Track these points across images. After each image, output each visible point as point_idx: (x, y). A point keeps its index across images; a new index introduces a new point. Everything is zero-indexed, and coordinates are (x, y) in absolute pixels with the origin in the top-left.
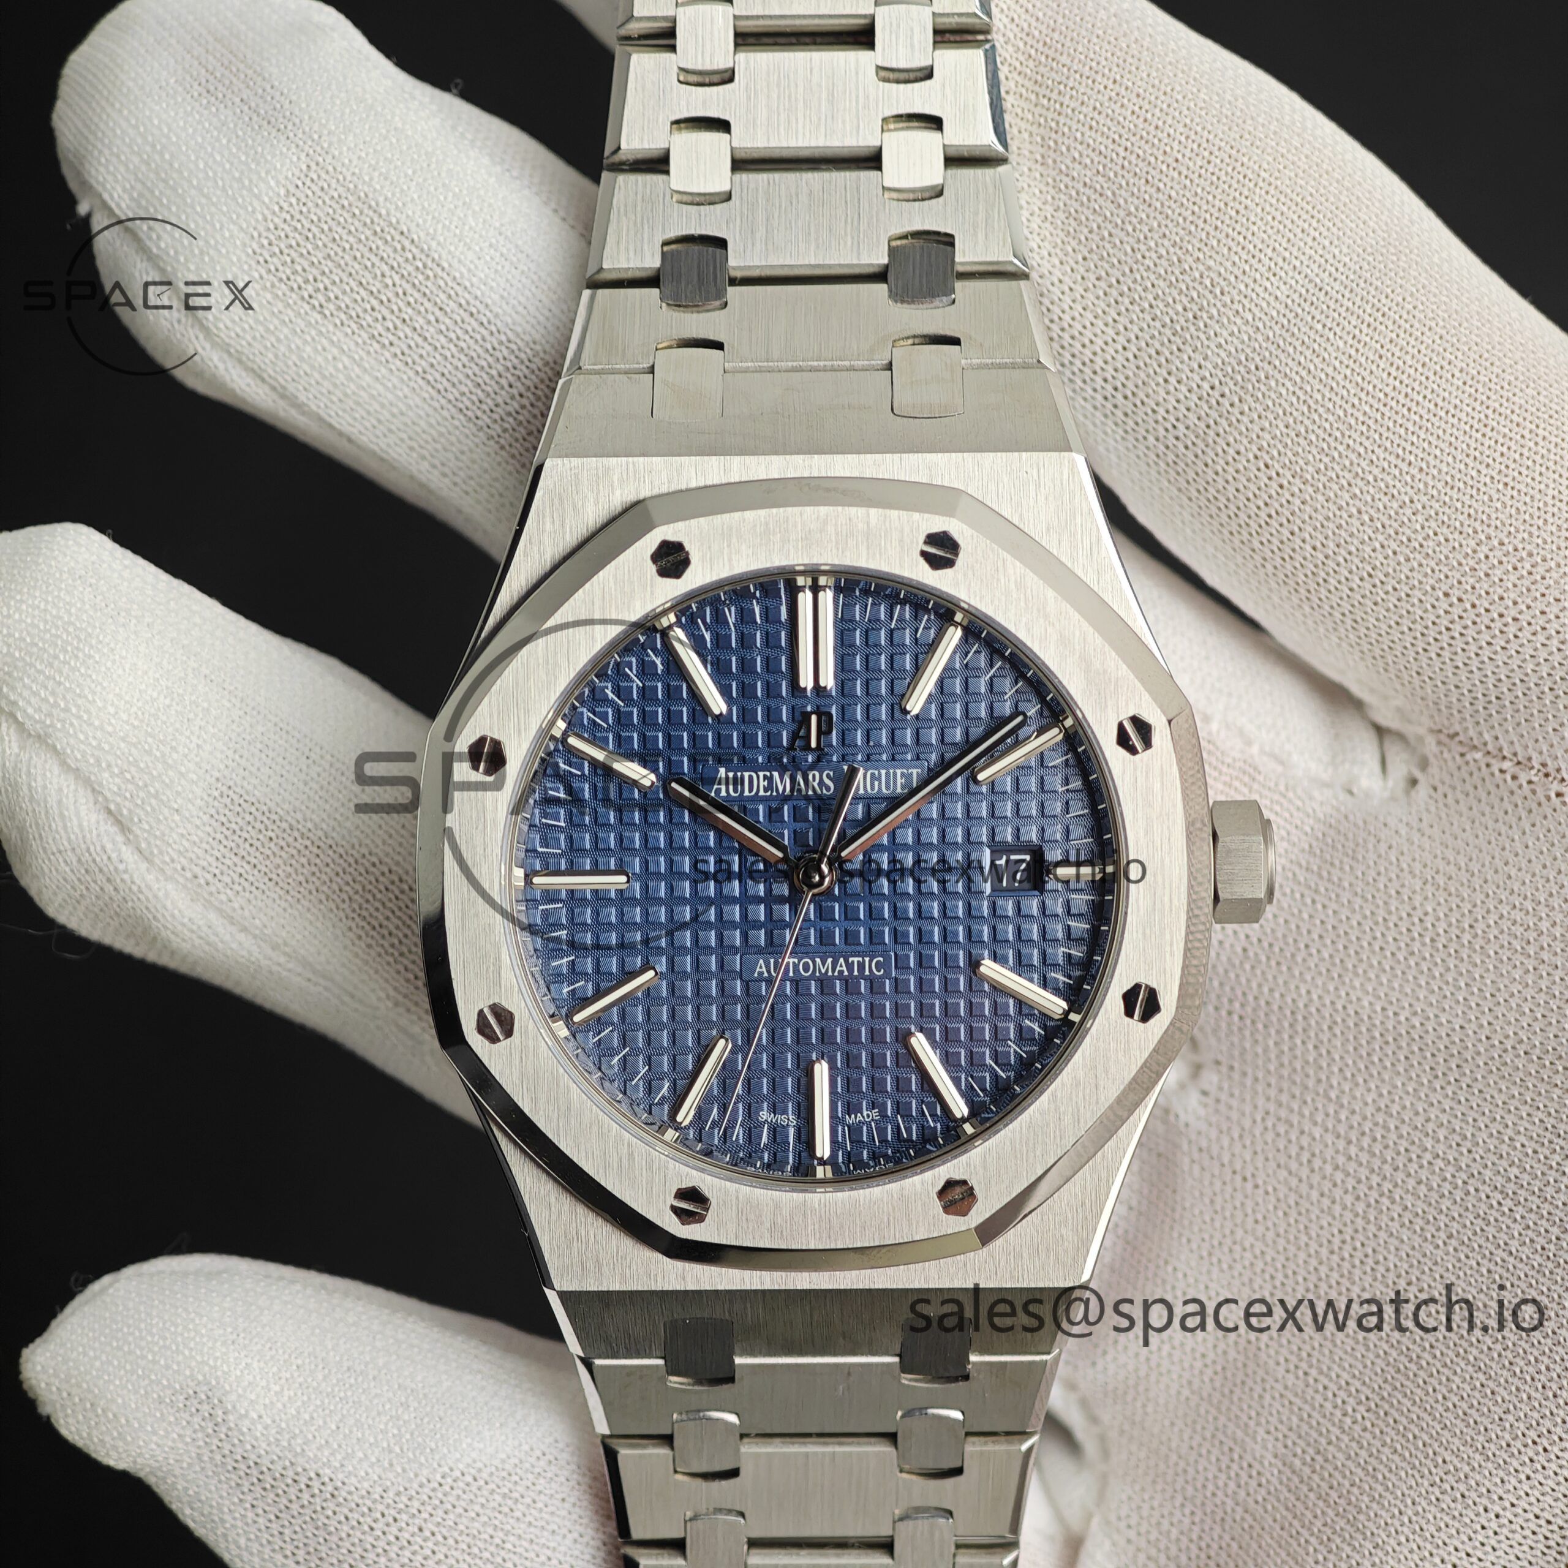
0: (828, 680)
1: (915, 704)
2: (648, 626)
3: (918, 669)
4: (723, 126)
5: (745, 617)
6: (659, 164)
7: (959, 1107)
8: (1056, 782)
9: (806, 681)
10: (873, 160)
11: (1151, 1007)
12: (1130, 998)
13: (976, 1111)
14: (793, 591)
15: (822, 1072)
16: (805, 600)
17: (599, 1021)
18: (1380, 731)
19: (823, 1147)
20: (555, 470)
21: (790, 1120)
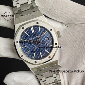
0: (34, 32)
1: (39, 32)
2: (23, 32)
3: (38, 30)
4: (19, 3)
5: (28, 30)
6: (16, 6)
7: (48, 52)
8: (48, 34)
9: (33, 32)
10: (27, 3)
11: (57, 44)
12: (55, 44)
13: (49, 52)
14: (30, 28)
15: (40, 53)
16: (31, 28)
17: (28, 54)
18: (65, 24)
19: (42, 57)
20: (15, 25)
21: (39, 56)
